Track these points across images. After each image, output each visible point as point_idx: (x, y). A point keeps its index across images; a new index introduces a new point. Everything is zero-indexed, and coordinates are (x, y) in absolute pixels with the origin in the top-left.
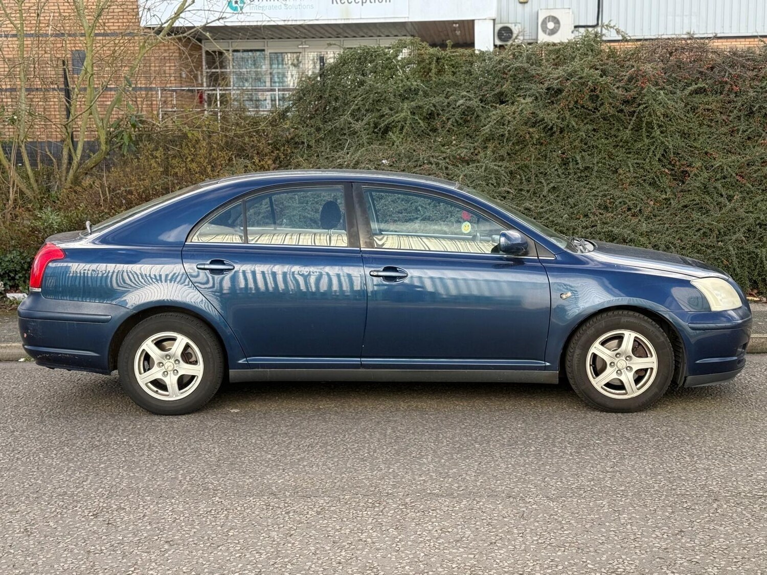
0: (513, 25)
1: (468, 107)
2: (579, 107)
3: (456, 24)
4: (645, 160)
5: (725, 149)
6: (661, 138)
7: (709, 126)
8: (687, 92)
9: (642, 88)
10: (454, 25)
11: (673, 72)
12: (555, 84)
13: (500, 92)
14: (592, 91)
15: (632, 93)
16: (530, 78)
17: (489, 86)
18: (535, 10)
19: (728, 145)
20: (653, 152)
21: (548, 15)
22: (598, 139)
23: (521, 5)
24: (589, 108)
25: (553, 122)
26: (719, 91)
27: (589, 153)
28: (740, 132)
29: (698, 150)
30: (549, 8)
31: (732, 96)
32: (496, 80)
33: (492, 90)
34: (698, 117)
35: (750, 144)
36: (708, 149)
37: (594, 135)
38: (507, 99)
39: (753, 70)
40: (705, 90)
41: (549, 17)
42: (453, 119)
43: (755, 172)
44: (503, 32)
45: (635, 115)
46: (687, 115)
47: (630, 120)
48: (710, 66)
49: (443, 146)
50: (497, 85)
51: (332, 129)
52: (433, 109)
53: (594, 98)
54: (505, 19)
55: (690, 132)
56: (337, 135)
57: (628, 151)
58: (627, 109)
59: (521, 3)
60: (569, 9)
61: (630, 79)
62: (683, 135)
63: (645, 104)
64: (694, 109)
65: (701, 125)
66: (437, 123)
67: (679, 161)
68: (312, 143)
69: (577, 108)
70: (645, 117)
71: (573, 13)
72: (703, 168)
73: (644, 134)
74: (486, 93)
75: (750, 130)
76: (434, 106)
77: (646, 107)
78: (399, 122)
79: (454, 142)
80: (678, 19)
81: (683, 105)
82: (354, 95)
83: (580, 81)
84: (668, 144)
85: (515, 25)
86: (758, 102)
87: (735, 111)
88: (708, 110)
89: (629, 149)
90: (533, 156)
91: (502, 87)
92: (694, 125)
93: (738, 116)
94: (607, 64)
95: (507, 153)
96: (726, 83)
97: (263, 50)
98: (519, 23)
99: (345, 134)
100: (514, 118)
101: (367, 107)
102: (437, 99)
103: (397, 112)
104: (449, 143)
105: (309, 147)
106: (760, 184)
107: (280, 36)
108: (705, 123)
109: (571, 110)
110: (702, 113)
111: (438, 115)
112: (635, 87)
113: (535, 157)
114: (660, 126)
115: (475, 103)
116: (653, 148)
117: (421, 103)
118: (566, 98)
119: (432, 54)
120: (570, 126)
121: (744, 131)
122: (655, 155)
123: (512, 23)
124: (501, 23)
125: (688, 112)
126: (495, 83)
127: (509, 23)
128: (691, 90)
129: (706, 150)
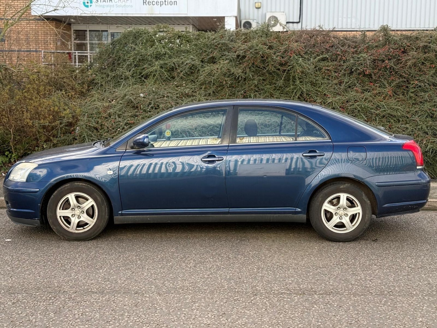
0: (252, 20)
1: (193, 65)
2: (255, 66)
3: (215, 18)
4: (290, 98)
5: (335, 92)
6: (300, 86)
7: (328, 79)
8: (316, 59)
9: (291, 57)
10: (214, 19)
11: (311, 48)
12: (241, 53)
13: (212, 57)
14: (262, 57)
15: (285, 59)
16: (229, 50)
17: (207, 53)
18: (264, 12)
19: (337, 90)
20: (295, 93)
21: (272, 15)
22: (265, 85)
23: (256, 9)
24: (261, 67)
25: (239, 75)
26: (335, 59)
27: (260, 93)
28: (344, 83)
29: (320, 93)
30: (272, 11)
31: (342, 62)
32: (211, 50)
33: (208, 55)
34: (322, 74)
35: (349, 90)
36: (326, 92)
37: (263, 83)
38: (216, 61)
39: (354, 48)
40: (328, 59)
41: (272, 16)
42: (184, 72)
43: (351, 106)
44: (246, 24)
45: (286, 72)
46: (316, 72)
47: (284, 74)
48: (331, 45)
49: (178, 87)
50: (211, 53)
51: (115, 75)
52: (173, 65)
53: (263, 61)
54: (247, 17)
55: (317, 82)
56: (118, 79)
57: (282, 92)
58: (282, 68)
59: (257, 8)
60: (284, 12)
61: (285, 51)
62: (313, 84)
63: (292, 65)
64: (320, 69)
65: (324, 78)
66: (175, 74)
67: (310, 98)
68: (103, 83)
69: (253, 67)
70: (292, 73)
71: (285, 14)
72: (323, 103)
73: (291, 83)
74: (204, 57)
75: (350, 82)
76: (174, 64)
77: (293, 67)
78: (152, 72)
79: (184, 85)
80: (345, 20)
81: (314, 66)
82: (129, 56)
83: (255, 51)
84: (303, 89)
85: (253, 21)
86: (355, 66)
87: (343, 71)
88: (328, 70)
89: (283, 91)
90: (227, 94)
91: (213, 54)
92: (319, 78)
93: (344, 74)
94: (273, 42)
95: (213, 92)
96: (339, 55)
97: (107, 31)
98: (255, 20)
99: (122, 79)
100: (217, 72)
101: (135, 63)
102: (176, 60)
103: (152, 67)
104: (181, 85)
105: (102, 85)
106: (353, 113)
107: (116, 23)
108: (326, 77)
109: (250, 68)
110: (324, 72)
111: (176, 69)
112: (287, 56)
113: (229, 94)
114: (300, 79)
115: (197, 62)
116: (295, 91)
117: (166, 62)
118: (247, 61)
119: (175, 34)
120: (249, 77)
121: (346, 83)
122: (296, 95)
123: (251, 20)
124: (245, 19)
125: (317, 71)
126: (210, 51)
127: (250, 19)
128: (319, 59)
129: (324, 92)
